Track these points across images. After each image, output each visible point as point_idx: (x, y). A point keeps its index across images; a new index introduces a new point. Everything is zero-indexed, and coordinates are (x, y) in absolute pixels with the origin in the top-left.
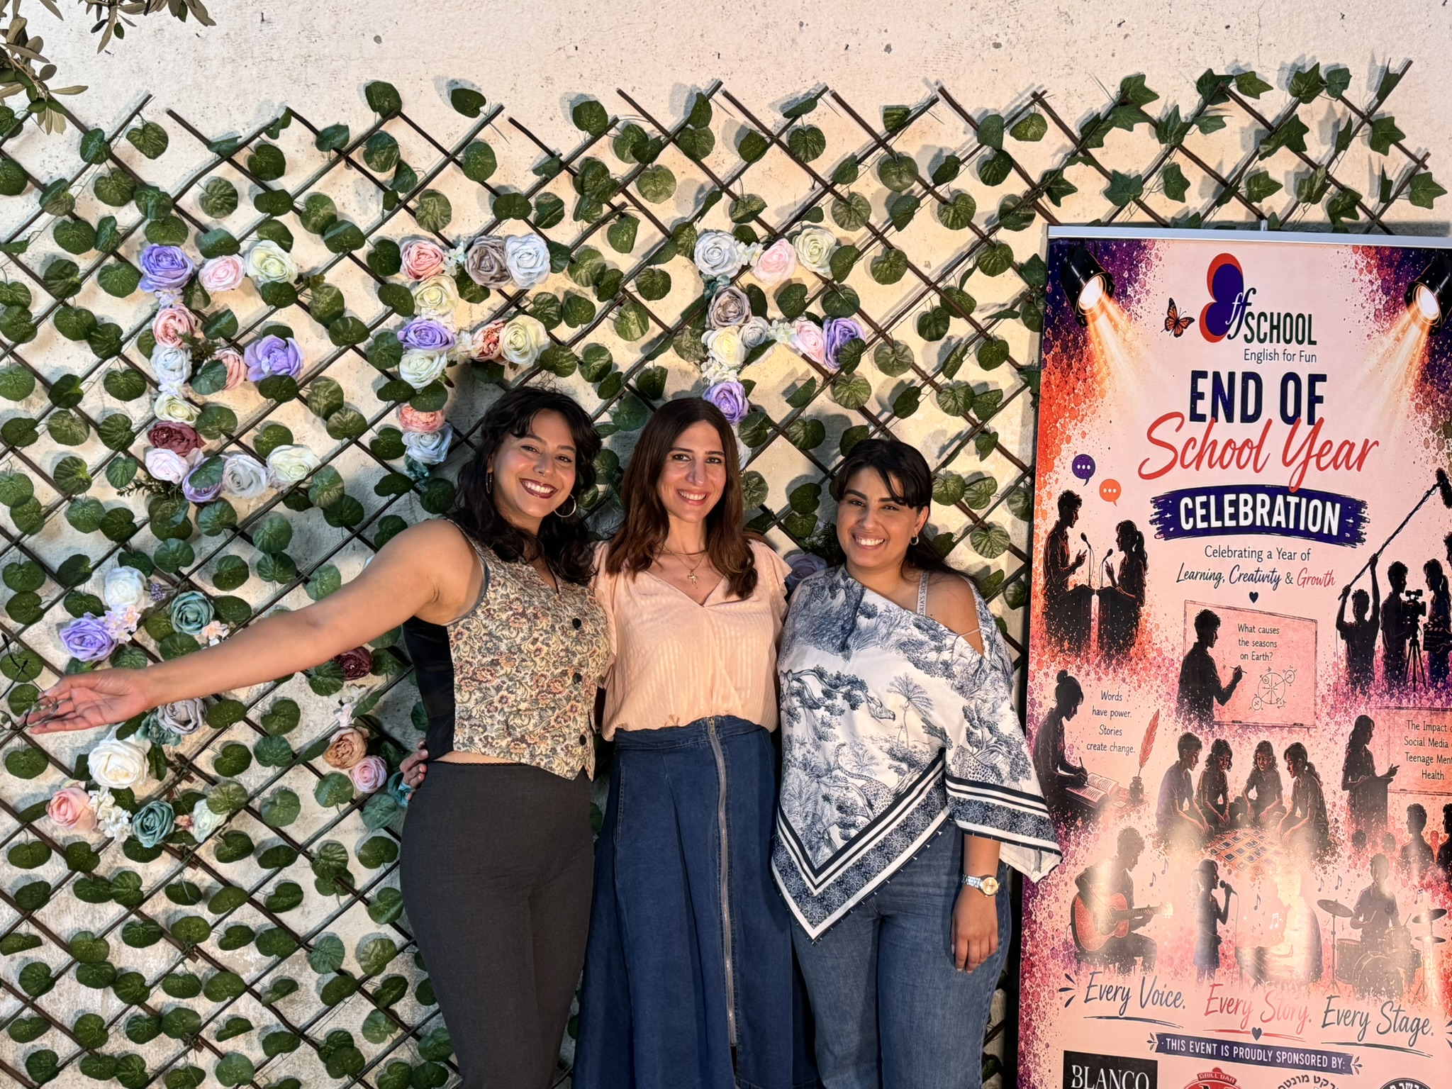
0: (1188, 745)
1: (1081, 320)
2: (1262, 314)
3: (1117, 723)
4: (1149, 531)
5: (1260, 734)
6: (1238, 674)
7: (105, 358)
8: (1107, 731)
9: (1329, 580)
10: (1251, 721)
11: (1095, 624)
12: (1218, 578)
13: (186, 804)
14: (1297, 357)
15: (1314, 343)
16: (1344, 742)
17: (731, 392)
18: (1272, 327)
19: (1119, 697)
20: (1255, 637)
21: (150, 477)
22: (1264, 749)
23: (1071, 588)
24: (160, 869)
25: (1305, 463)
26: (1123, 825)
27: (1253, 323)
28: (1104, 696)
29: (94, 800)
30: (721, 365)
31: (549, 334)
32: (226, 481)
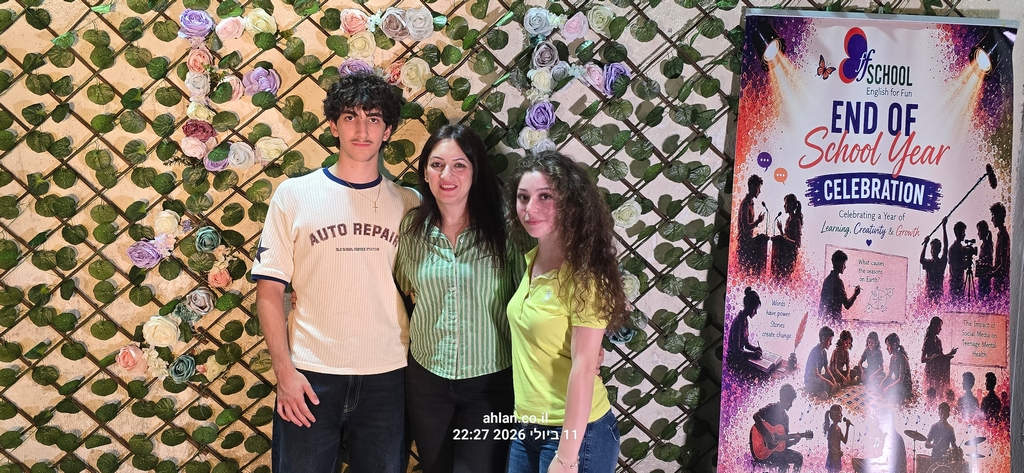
0: (826, 334)
1: (764, 68)
2: (879, 66)
3: (781, 320)
4: (804, 201)
5: (871, 328)
6: (858, 291)
7: (157, 80)
8: (775, 325)
9: (916, 233)
10: (864, 319)
11: (769, 259)
12: (847, 231)
13: (202, 359)
14: (900, 93)
15: (911, 85)
16: (923, 333)
17: (545, 108)
18: (885, 75)
19: (783, 304)
20: (868, 267)
21: (184, 155)
22: (873, 336)
23: (755, 236)
24: (186, 397)
25: (903, 159)
26: (783, 382)
27: (873, 71)
28: (774, 303)
29: (146, 354)
30: (539, 91)
31: (432, 71)
32: (231, 159)
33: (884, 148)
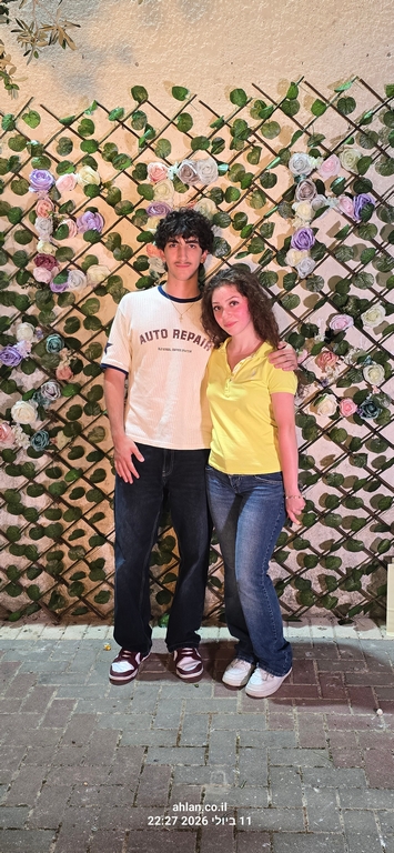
7: (15, 225)
13: (53, 434)
17: (306, 233)
21: (35, 281)
24: (43, 461)
29: (14, 430)
30: (301, 220)
31: (217, 207)
32: (69, 282)
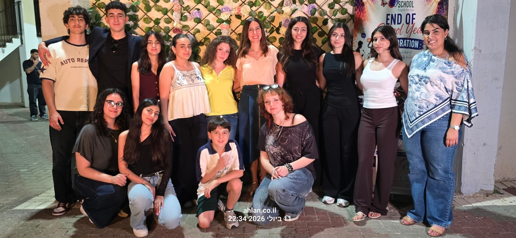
1: (363, 4)
2: (402, 1)
7: (164, 15)
14: (409, 10)
15: (413, 7)
18: (404, 4)
27: (400, 3)
30: (286, 14)
31: (251, 9)
33: (404, 29)
